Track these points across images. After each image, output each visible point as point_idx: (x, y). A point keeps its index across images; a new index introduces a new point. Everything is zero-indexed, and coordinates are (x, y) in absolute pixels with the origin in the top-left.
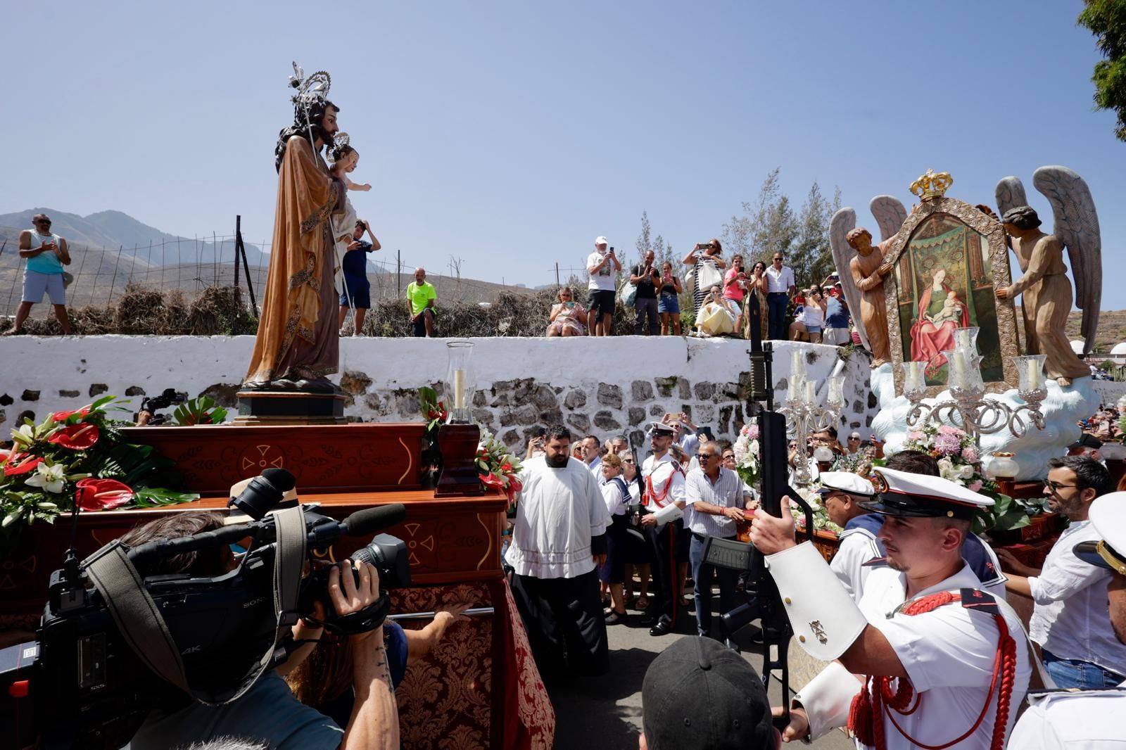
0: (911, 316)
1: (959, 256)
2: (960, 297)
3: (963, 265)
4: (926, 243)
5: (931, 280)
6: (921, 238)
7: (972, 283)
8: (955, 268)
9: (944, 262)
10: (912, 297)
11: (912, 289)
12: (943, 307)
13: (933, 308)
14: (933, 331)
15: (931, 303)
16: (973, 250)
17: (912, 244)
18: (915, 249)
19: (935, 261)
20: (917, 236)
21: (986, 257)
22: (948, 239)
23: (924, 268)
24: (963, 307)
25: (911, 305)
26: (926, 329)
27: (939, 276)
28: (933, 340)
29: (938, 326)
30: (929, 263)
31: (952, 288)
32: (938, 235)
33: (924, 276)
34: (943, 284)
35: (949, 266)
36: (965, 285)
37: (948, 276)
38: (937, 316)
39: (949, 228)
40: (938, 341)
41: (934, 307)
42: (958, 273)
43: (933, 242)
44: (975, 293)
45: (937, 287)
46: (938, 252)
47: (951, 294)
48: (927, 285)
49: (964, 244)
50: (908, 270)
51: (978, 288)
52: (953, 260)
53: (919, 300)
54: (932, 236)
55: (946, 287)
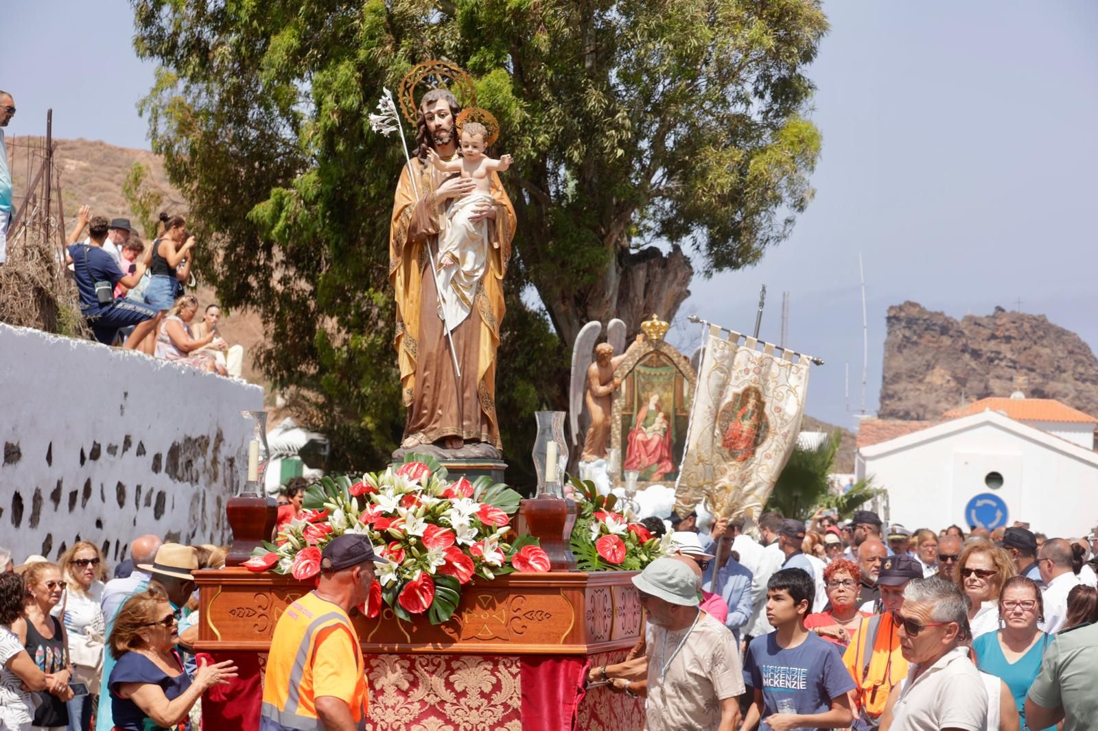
0: (630, 424)
1: (669, 388)
2: (666, 417)
3: (671, 395)
4: (648, 370)
5: (648, 400)
6: (645, 365)
7: (675, 410)
8: (665, 395)
9: (659, 389)
10: (632, 409)
11: (633, 403)
12: (654, 422)
13: (647, 422)
14: (645, 440)
15: (646, 418)
16: (678, 386)
17: (637, 368)
18: (639, 372)
19: (653, 386)
20: (642, 362)
21: (685, 394)
22: (663, 373)
23: (644, 389)
24: (668, 426)
25: (631, 416)
26: (640, 437)
27: (654, 399)
28: (645, 447)
29: (649, 436)
30: (648, 387)
31: (663, 409)
32: (657, 367)
33: (643, 396)
34: (656, 405)
35: (662, 392)
36: (671, 410)
37: (660, 400)
38: (650, 429)
39: (664, 365)
40: (648, 448)
41: (649, 421)
42: (668, 400)
43: (653, 371)
44: (677, 417)
45: (652, 407)
46: (655, 380)
47: (661, 415)
48: (645, 403)
49: (673, 380)
50: (631, 386)
51: (679, 414)
52: (665, 389)
53: (638, 413)
54: (652, 367)
55: (658, 408)
